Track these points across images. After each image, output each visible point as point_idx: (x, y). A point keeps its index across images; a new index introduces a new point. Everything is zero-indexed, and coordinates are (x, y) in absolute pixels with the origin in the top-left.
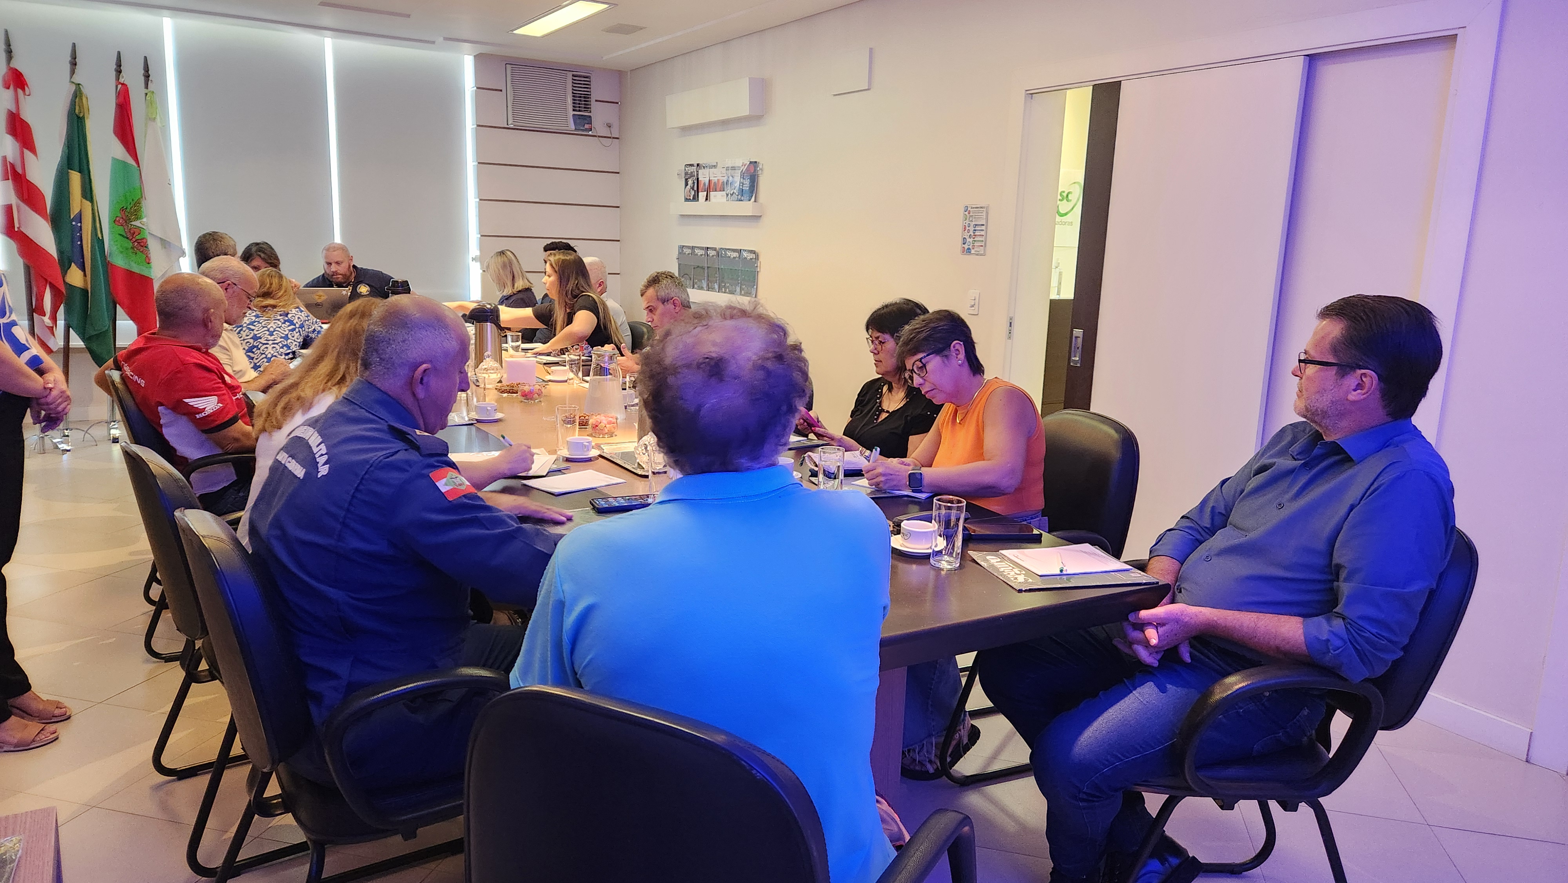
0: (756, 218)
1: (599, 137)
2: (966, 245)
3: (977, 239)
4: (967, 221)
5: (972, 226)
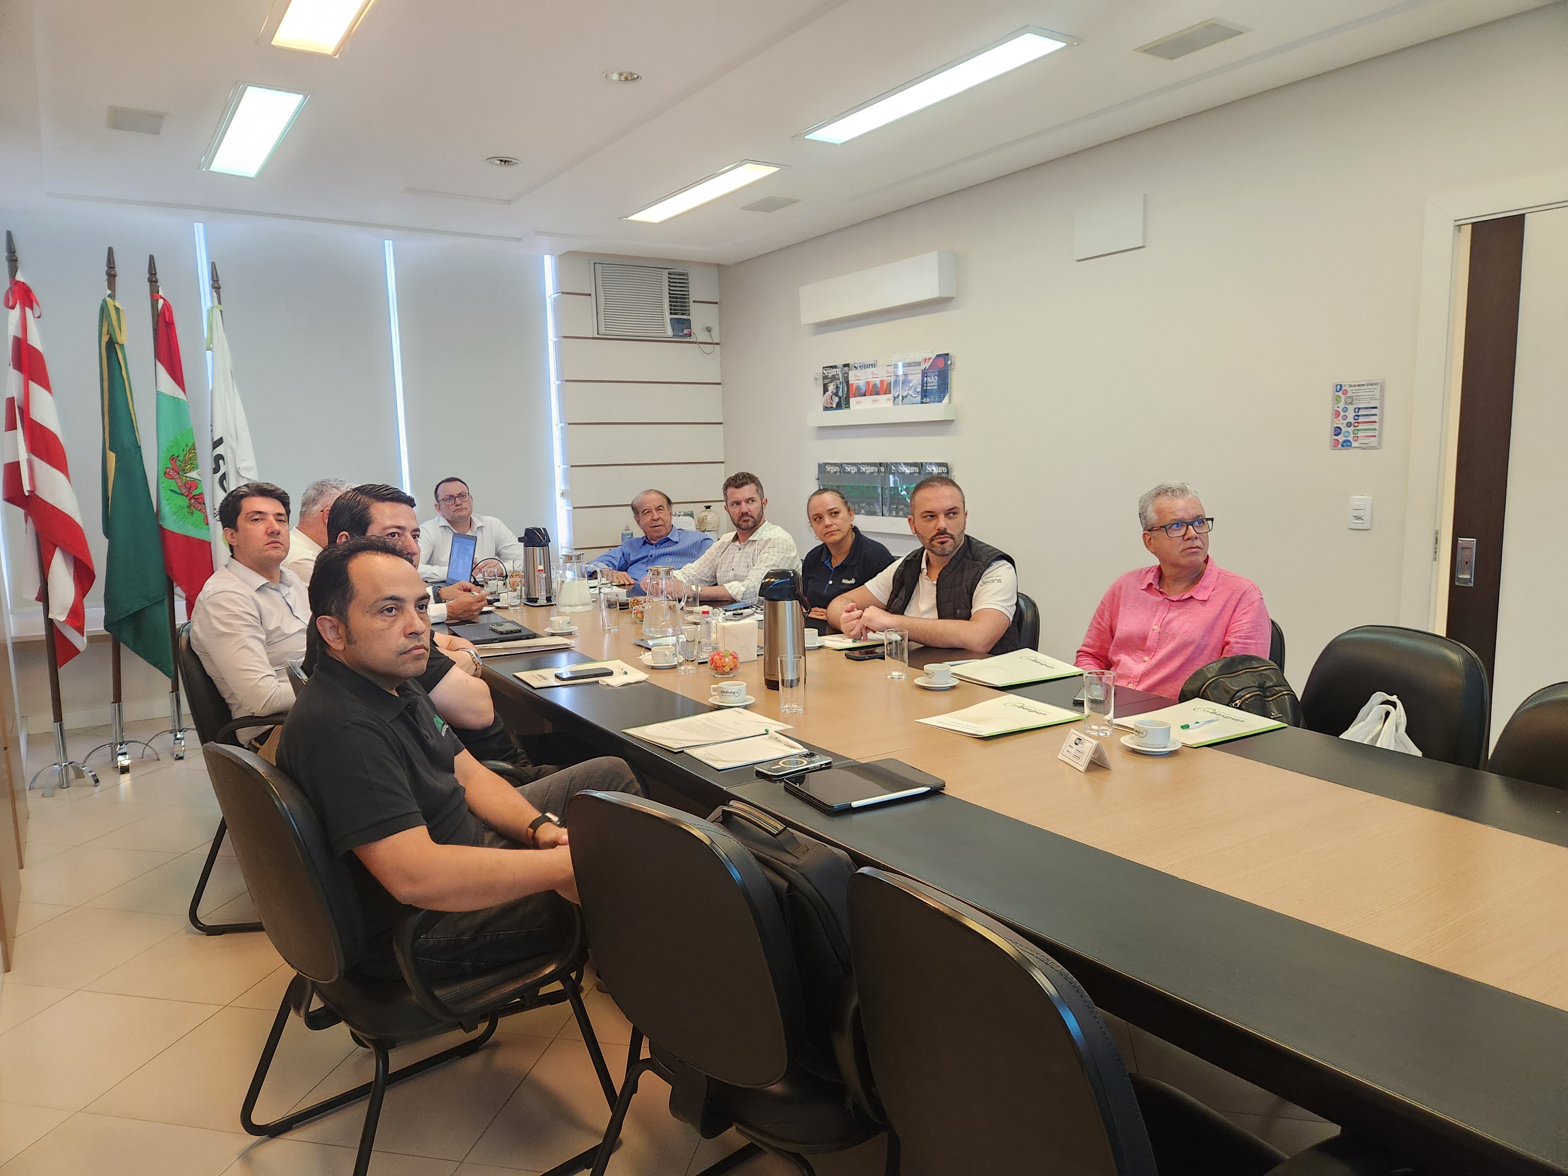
1: (699, 343)
2: (1341, 435)
3: (1361, 427)
4: (1342, 405)
5: (1351, 408)
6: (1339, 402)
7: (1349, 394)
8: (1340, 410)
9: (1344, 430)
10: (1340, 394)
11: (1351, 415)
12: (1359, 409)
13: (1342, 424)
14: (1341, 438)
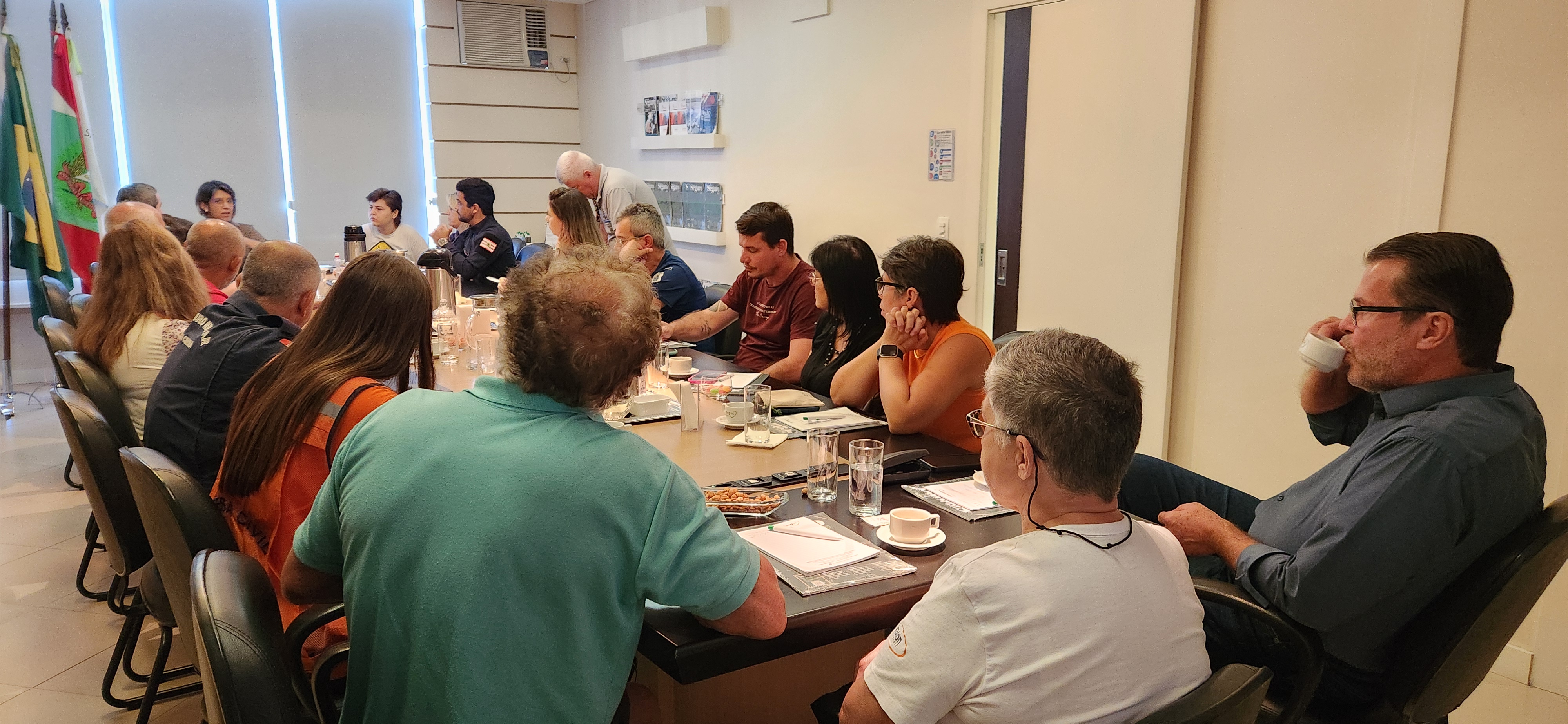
0: (720, 150)
1: (556, 72)
2: (933, 170)
3: (944, 164)
4: (934, 147)
5: (938, 151)
6: (933, 144)
7: (937, 139)
8: (933, 150)
9: (936, 165)
10: (933, 138)
11: (938, 154)
12: (943, 150)
13: (933, 161)
14: (934, 172)
